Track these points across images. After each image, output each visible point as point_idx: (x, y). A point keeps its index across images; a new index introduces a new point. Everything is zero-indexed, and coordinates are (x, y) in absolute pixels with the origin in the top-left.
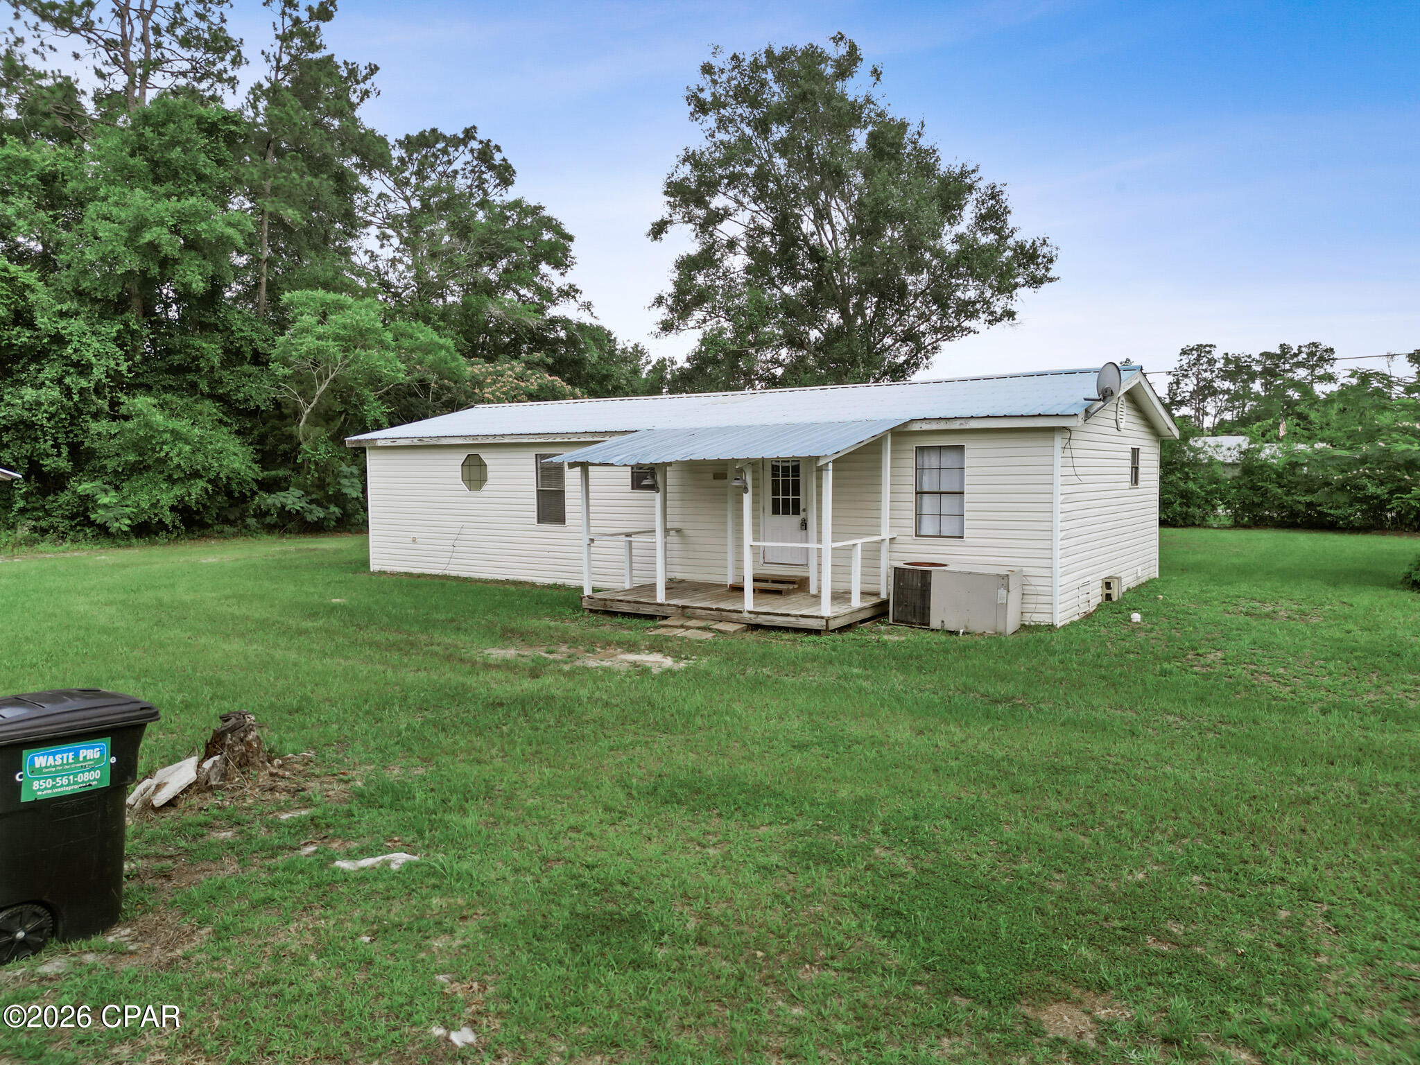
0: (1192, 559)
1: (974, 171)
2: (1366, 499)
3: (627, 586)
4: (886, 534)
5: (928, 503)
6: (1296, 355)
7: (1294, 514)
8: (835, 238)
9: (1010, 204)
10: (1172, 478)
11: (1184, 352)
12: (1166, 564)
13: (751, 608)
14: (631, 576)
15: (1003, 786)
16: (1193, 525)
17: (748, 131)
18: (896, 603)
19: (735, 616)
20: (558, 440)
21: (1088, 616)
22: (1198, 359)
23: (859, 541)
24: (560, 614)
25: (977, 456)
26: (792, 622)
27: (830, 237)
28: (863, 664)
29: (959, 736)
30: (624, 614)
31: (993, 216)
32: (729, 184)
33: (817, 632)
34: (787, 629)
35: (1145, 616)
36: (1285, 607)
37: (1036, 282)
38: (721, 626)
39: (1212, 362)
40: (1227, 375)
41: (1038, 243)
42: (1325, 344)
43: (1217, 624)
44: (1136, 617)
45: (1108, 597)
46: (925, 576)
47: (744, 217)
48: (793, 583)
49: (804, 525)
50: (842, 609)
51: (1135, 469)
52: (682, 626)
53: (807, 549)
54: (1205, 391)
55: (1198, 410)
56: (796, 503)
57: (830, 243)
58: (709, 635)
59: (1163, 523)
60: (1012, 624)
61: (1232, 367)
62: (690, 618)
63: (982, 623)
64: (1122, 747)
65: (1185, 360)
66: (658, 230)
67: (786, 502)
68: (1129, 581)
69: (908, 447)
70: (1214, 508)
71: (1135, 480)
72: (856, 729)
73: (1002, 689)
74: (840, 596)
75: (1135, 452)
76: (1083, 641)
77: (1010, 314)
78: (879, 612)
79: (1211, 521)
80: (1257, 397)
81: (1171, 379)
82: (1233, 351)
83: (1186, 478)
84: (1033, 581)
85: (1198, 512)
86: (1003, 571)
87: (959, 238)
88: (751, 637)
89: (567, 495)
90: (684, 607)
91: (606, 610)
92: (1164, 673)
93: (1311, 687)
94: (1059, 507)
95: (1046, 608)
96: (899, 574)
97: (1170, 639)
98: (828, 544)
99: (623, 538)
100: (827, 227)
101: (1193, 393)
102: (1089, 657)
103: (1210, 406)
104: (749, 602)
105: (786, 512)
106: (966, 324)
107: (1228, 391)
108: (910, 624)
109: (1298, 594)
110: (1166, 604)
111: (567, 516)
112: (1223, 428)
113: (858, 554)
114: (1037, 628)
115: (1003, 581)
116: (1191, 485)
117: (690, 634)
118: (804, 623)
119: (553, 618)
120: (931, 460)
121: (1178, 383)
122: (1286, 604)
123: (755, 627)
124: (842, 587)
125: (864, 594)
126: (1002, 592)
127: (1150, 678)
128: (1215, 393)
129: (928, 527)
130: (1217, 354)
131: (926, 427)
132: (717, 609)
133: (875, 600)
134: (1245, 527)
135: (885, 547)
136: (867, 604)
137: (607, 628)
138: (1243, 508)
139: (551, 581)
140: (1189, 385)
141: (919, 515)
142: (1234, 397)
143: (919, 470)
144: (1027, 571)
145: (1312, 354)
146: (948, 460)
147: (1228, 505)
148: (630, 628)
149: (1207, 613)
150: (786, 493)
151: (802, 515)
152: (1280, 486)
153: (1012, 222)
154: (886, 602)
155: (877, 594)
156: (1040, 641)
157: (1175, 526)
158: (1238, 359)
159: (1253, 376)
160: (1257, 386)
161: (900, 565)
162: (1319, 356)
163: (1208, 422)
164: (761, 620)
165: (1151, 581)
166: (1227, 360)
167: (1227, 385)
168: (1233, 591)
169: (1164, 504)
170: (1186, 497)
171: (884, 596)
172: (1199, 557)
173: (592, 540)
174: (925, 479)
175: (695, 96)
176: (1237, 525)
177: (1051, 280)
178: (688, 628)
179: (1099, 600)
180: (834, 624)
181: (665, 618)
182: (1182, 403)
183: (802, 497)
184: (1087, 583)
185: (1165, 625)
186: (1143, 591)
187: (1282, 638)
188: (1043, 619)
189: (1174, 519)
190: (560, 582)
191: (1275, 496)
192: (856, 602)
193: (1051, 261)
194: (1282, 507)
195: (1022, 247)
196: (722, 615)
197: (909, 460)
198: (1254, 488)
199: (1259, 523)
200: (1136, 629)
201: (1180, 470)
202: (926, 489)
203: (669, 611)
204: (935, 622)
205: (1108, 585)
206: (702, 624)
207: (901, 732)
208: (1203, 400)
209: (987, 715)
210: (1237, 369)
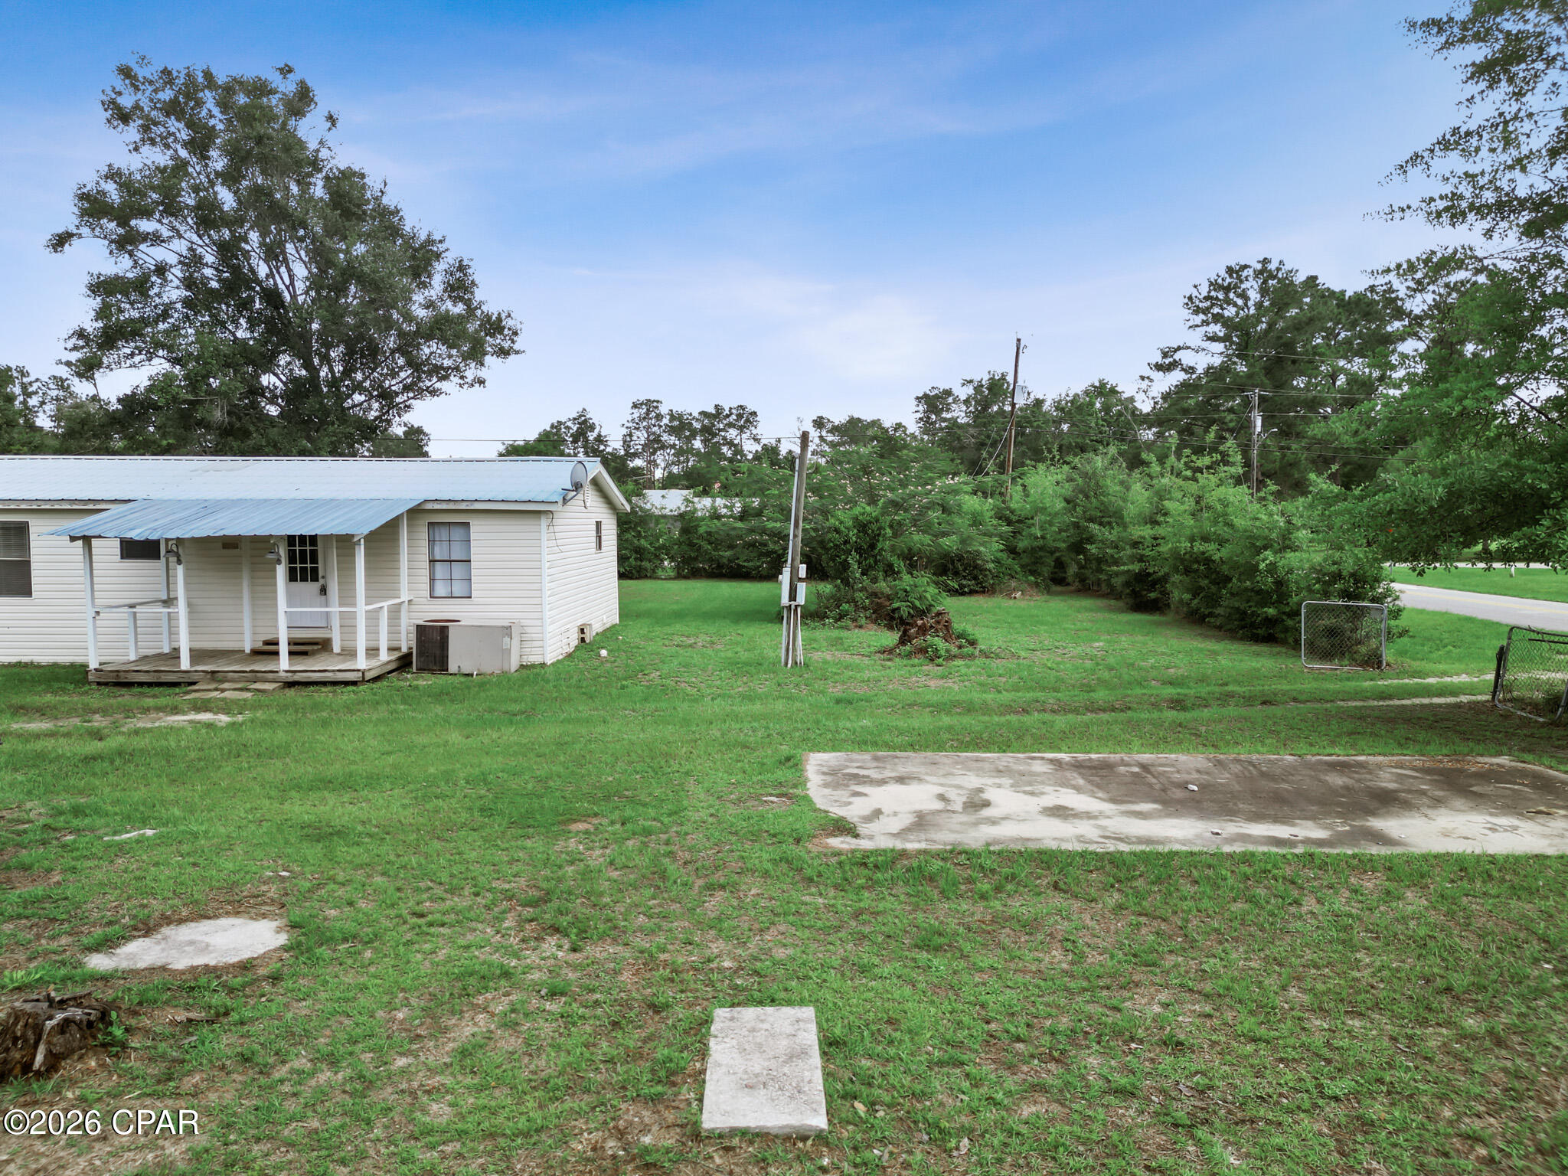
0: (644, 607)
1: (441, 242)
2: (768, 554)
3: (133, 657)
4: (405, 597)
5: (440, 570)
6: (728, 416)
7: (720, 566)
8: (292, 283)
9: (477, 278)
10: (628, 536)
11: (635, 406)
12: (624, 614)
13: (287, 668)
14: (137, 648)
15: (532, 755)
16: (646, 577)
17: (183, 153)
18: (420, 654)
19: (270, 676)
20: (23, 507)
21: (569, 656)
22: (647, 413)
23: (385, 604)
24: (63, 690)
25: (479, 530)
26: (330, 676)
27: (287, 282)
28: (404, 702)
29: (495, 735)
30: (141, 684)
31: (460, 286)
32: (164, 211)
33: (354, 683)
34: (324, 684)
35: (610, 651)
36: (703, 639)
37: (504, 353)
38: (258, 686)
39: (659, 417)
40: (672, 430)
41: (503, 316)
42: (751, 408)
43: (657, 654)
44: (604, 653)
45: (583, 640)
46: (444, 631)
47: (180, 246)
48: (316, 644)
49: (324, 591)
50: (374, 663)
51: (599, 538)
52: (216, 689)
53: (327, 613)
54: (654, 444)
55: (649, 462)
56: (315, 571)
57: (287, 287)
58: (248, 695)
59: (622, 576)
60: (514, 665)
61: (676, 423)
62: (222, 681)
63: (490, 665)
64: (599, 729)
65: (637, 413)
66: (61, 241)
67: (304, 570)
68: (597, 627)
69: (421, 522)
70: (662, 561)
71: (599, 546)
72: (422, 740)
73: (515, 707)
74: (372, 651)
75: (598, 524)
76: (568, 672)
77: (481, 382)
78: (404, 663)
79: (660, 572)
80: (698, 453)
81: (625, 431)
82: (679, 408)
83: (639, 536)
84: (528, 630)
85: (646, 564)
86: (506, 623)
87: (429, 305)
88: (291, 693)
89: (33, 566)
90: (213, 672)
91: (117, 681)
92: (623, 687)
93: (709, 687)
94: (547, 571)
95: (539, 651)
96: (420, 629)
97: (627, 666)
98: (362, 607)
99: (126, 609)
100: (283, 269)
101: (644, 446)
102: (573, 681)
103: (660, 458)
104: (284, 663)
105: (304, 579)
106: (438, 385)
107: (673, 446)
108: (432, 671)
109: (712, 629)
110: (624, 642)
111: (34, 588)
112: (670, 483)
113: (385, 614)
114: (533, 666)
115: (507, 630)
116: (643, 542)
117: (227, 694)
118: (341, 676)
119: (55, 693)
120: (442, 534)
121: (631, 435)
122: (703, 637)
123: (290, 685)
124: (372, 644)
125: (391, 649)
126: (507, 639)
127: (614, 692)
128: (663, 447)
129: (441, 589)
130: (664, 410)
131: (437, 506)
132: (252, 671)
133: (397, 655)
134: (686, 577)
135: (404, 608)
136: (393, 658)
137: (126, 698)
138: (683, 562)
139: (14, 660)
140: (640, 437)
141: (432, 580)
142: (680, 452)
143: (431, 542)
144: (524, 622)
145: (740, 416)
146: (457, 534)
147: (672, 559)
148: (155, 696)
149: (651, 647)
150: (303, 561)
151: (321, 581)
152: (710, 543)
153: (479, 295)
154: (410, 654)
155: (398, 649)
156: (537, 674)
157: (631, 578)
158: (681, 416)
159: (694, 434)
160: (698, 444)
161: (421, 622)
162: (746, 419)
163: (659, 474)
164: (298, 677)
165: (614, 626)
166: (673, 417)
167: (673, 440)
168: (669, 630)
169: (622, 559)
170: (639, 552)
171: (404, 650)
172: (649, 605)
173: (98, 613)
174: (437, 549)
175: (113, 102)
176: (680, 576)
177: (517, 352)
178: (223, 691)
179: (575, 642)
180: (369, 676)
181: (194, 683)
182: (635, 455)
183: (320, 566)
184: (567, 630)
185: (624, 657)
186: (609, 634)
187: (697, 659)
188: (536, 659)
189: (630, 572)
190: (25, 659)
191: (706, 551)
192: (384, 656)
193: (515, 333)
194: (711, 560)
195: (488, 317)
196: (256, 676)
197: (423, 534)
198: (691, 545)
199: (695, 574)
200: (605, 661)
201: (634, 529)
202: (438, 558)
203: (195, 677)
204: (452, 667)
205: (582, 631)
206: (239, 686)
207: (455, 737)
208: (653, 453)
209: (511, 723)
210: (681, 425)
